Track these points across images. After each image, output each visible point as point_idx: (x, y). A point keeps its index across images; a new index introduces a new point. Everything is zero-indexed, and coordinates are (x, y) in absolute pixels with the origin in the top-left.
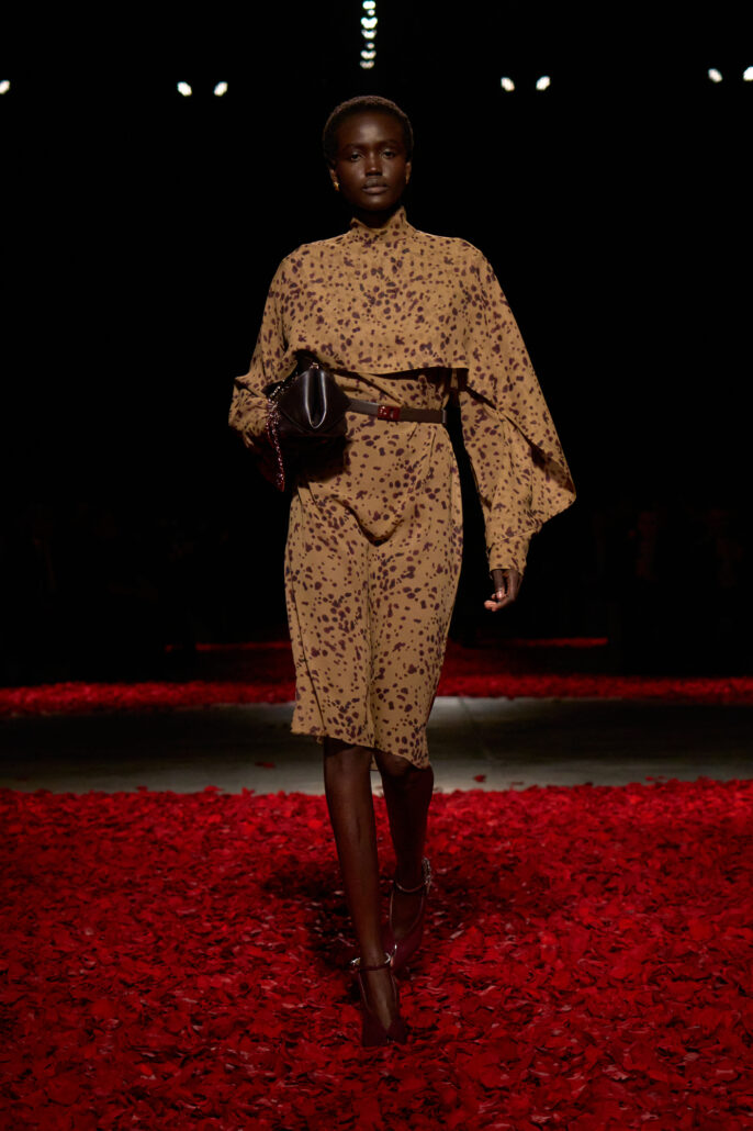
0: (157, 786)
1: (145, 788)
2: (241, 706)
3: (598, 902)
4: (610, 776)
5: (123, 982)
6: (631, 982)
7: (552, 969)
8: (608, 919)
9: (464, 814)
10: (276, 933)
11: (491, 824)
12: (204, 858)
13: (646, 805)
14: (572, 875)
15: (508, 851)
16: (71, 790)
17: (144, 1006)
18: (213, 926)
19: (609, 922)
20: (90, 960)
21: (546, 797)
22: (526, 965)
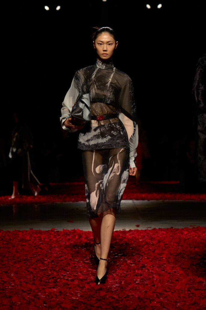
1: (32, 229)
2: (64, 203)
4: (179, 225)
5: (22, 290)
6: (182, 290)
7: (157, 286)
9: (132, 237)
10: (71, 275)
11: (140, 240)
12: (49, 251)
13: (190, 234)
16: (9, 230)
17: (29, 298)
18: (51, 273)
19: (176, 271)
20: (12, 284)
21: (158, 232)
22: (149, 285)
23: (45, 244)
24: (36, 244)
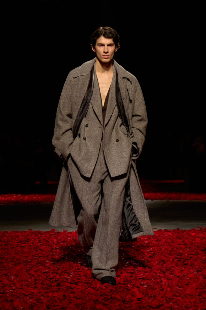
0: (35, 229)
1: (31, 229)
3: (181, 268)
4: (185, 226)
5: (24, 294)
6: (192, 295)
7: (166, 291)
8: (185, 274)
11: (146, 242)
12: (50, 253)
13: (197, 236)
14: (173, 259)
15: (151, 251)
16: (7, 230)
17: (31, 302)
18: (54, 276)
19: (185, 275)
20: (14, 287)
21: (164, 233)
22: (158, 290)
23: (45, 245)
24: (36, 245)
